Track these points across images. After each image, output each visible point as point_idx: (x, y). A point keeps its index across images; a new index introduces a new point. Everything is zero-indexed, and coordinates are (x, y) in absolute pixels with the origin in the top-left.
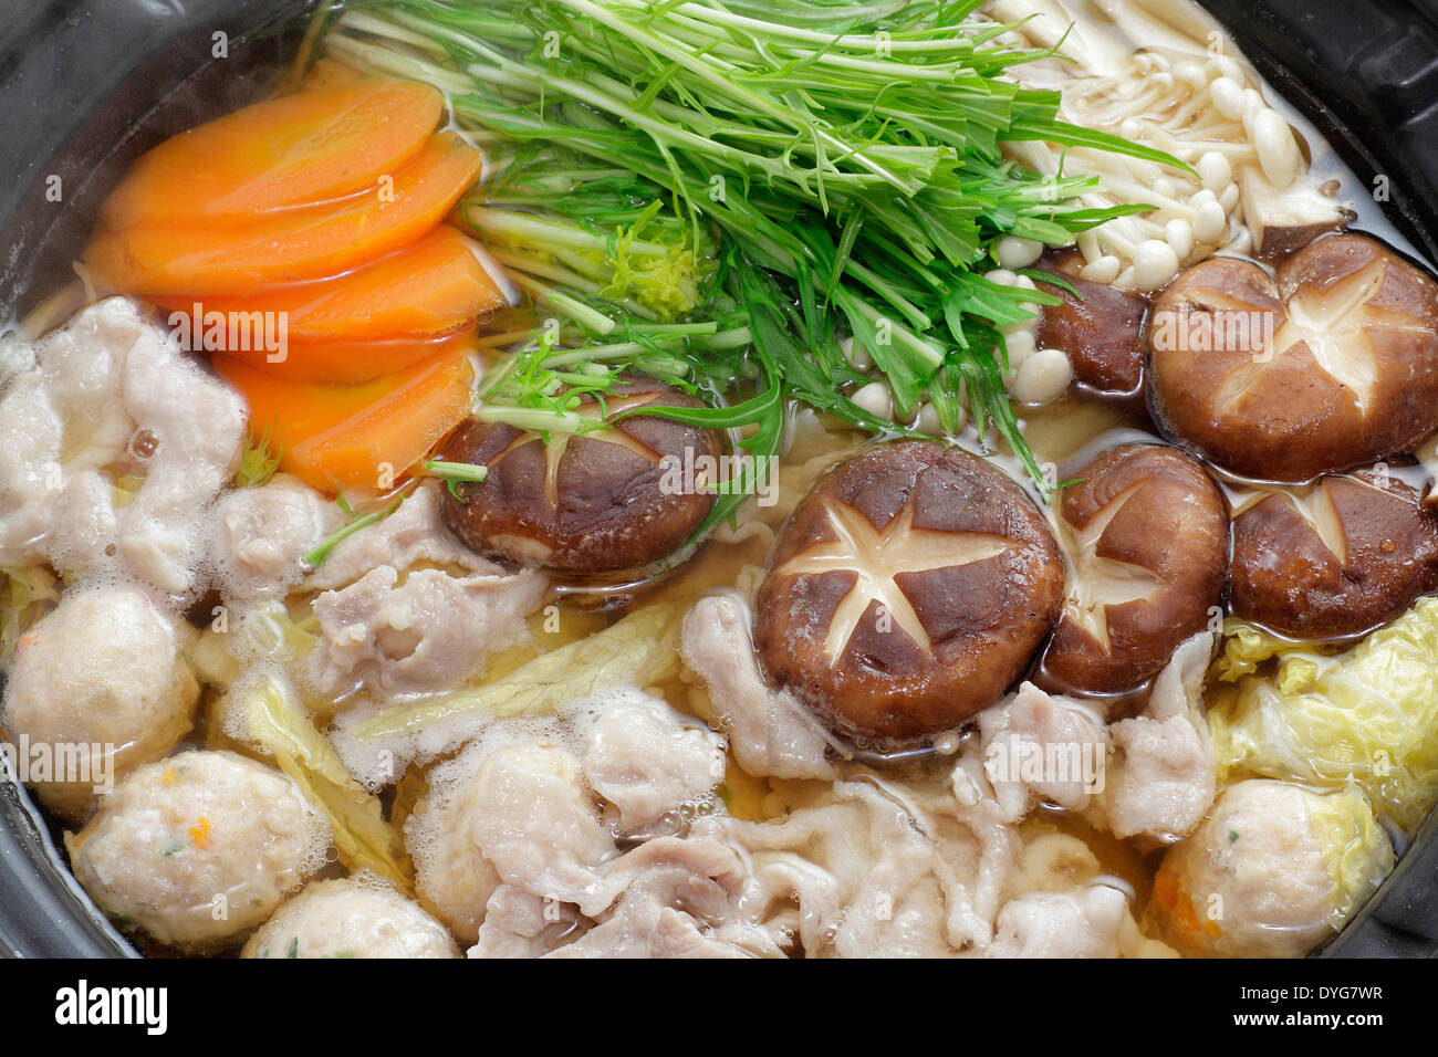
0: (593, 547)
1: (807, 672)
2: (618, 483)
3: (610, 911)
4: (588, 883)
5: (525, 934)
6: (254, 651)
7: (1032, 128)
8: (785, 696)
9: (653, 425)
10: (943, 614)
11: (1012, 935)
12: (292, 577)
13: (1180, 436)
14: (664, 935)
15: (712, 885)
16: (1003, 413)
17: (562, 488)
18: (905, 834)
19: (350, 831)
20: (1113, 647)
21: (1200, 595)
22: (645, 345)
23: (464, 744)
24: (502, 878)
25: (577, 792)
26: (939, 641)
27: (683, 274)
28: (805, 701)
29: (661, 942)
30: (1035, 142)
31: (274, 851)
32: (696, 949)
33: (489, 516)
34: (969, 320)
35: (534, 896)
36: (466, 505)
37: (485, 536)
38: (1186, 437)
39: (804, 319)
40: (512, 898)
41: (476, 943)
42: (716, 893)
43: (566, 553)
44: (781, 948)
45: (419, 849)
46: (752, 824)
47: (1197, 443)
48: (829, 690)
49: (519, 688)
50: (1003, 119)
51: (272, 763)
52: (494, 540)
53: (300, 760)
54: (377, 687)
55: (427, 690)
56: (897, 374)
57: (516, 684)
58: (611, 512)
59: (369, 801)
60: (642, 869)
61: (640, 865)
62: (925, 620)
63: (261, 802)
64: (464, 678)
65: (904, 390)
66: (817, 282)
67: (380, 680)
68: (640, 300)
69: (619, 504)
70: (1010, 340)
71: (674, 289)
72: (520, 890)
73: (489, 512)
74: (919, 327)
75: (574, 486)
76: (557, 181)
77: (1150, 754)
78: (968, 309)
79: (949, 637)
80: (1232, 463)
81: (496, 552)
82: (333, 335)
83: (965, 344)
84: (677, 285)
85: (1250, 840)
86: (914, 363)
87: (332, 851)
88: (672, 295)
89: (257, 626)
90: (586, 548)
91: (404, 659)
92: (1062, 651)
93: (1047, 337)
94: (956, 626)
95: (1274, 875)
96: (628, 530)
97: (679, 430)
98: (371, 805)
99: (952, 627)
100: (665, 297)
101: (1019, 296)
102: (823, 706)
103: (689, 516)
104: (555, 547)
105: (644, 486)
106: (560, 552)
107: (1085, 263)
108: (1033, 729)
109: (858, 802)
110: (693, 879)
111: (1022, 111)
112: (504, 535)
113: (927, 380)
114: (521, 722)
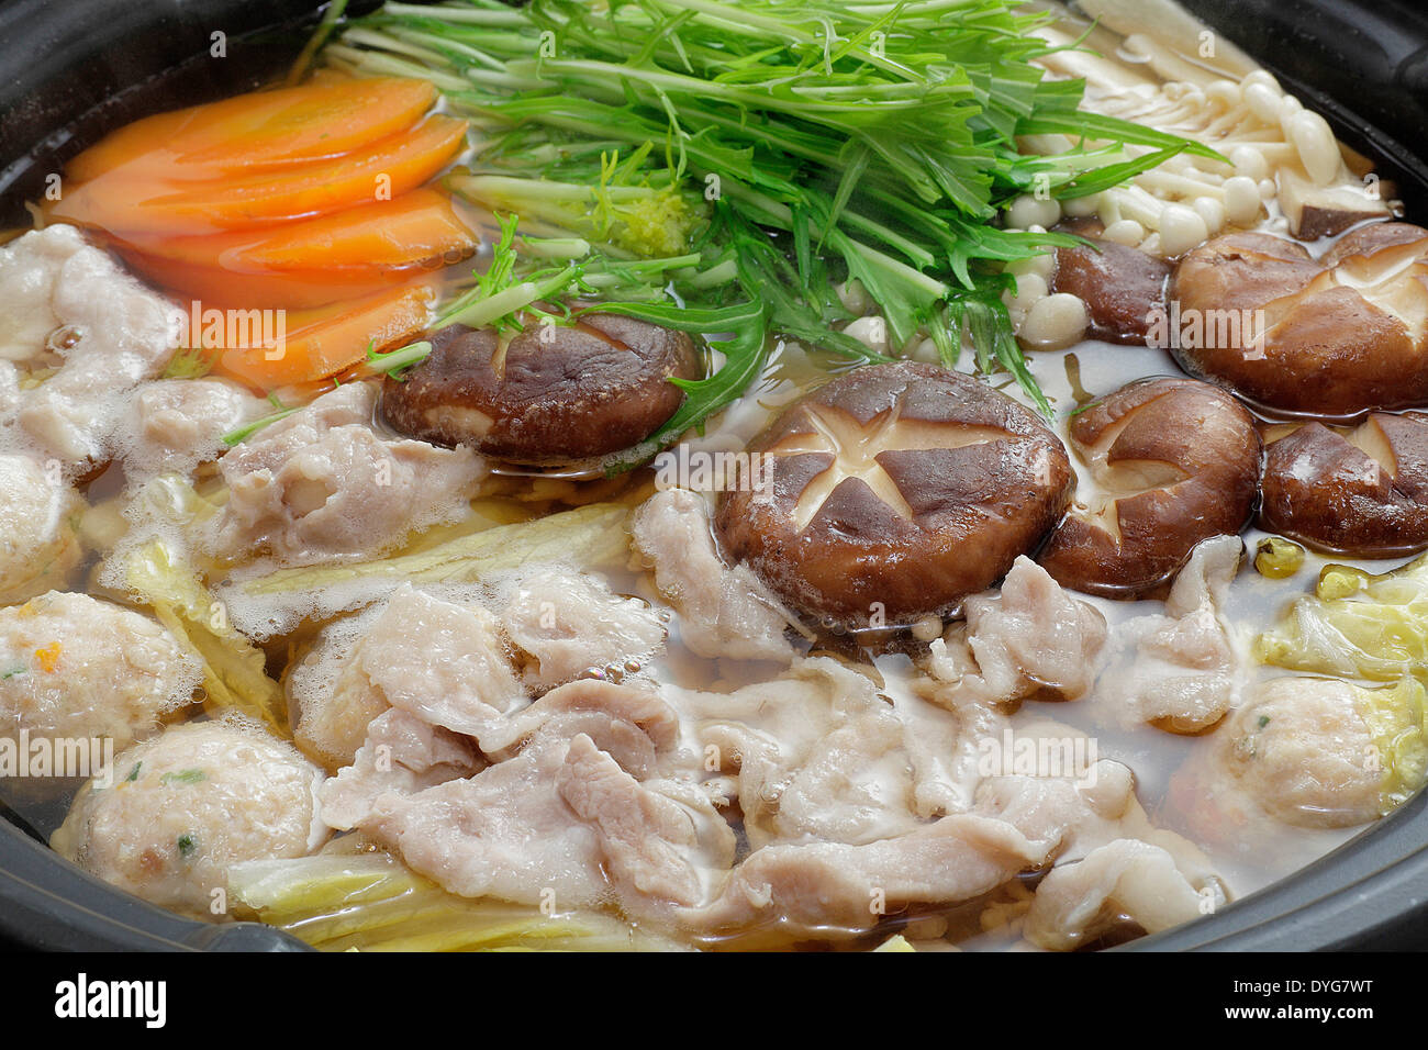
0: (539, 418)
1: (769, 538)
2: (573, 358)
3: (514, 749)
4: (490, 717)
5: (411, 765)
6: (149, 514)
7: (1054, 119)
8: (742, 570)
9: (619, 320)
10: (928, 486)
11: (993, 802)
12: (203, 451)
13: (1207, 373)
14: (574, 763)
15: (637, 732)
16: (1010, 354)
17: (510, 361)
18: (871, 705)
19: (226, 684)
20: (1125, 539)
21: (1226, 493)
22: (621, 276)
23: (369, 604)
24: (389, 699)
25: (491, 639)
26: (922, 511)
27: (669, 216)
28: (766, 574)
29: (570, 769)
30: (1056, 135)
31: (132, 686)
32: (611, 777)
33: (427, 388)
34: (977, 267)
35: (425, 723)
36: (406, 382)
37: (422, 412)
38: (1213, 372)
39: (797, 270)
40: (399, 722)
41: (351, 765)
42: (641, 742)
43: (508, 423)
44: (714, 804)
45: (308, 695)
46: (694, 692)
47: (1226, 378)
48: (794, 557)
49: (440, 559)
50: (1025, 105)
51: (148, 610)
52: (431, 415)
53: (180, 610)
54: (280, 548)
55: (337, 551)
56: (893, 308)
57: (437, 556)
58: (563, 384)
59: (253, 654)
60: (556, 711)
61: (555, 706)
62: (906, 492)
63: (127, 637)
64: (380, 547)
65: (900, 322)
66: (814, 230)
67: (284, 541)
68: (621, 245)
69: (573, 378)
70: (1020, 281)
71: (659, 226)
72: (410, 714)
73: (428, 384)
74: (921, 264)
75: (524, 359)
76: (547, 152)
77: (1166, 647)
78: (975, 254)
79: (935, 508)
80: (1265, 396)
81: (433, 431)
82: (289, 262)
83: (970, 286)
84: (662, 223)
85: (1283, 721)
86: (913, 298)
87: (199, 692)
88: (655, 234)
89: (156, 491)
90: (531, 419)
91: (314, 511)
92: (1065, 545)
93: (1062, 282)
94: (942, 497)
95: (1311, 754)
96: (580, 403)
97: (650, 329)
98: (254, 658)
99: (937, 497)
100: (647, 233)
101: (1031, 240)
102: (785, 575)
103: (651, 405)
104: (497, 415)
105: (604, 365)
106: (502, 421)
107: (1103, 228)
108: (1028, 609)
109: (819, 679)
110: (615, 723)
111: (1043, 103)
112: (441, 407)
113: (926, 313)
114: (440, 586)
